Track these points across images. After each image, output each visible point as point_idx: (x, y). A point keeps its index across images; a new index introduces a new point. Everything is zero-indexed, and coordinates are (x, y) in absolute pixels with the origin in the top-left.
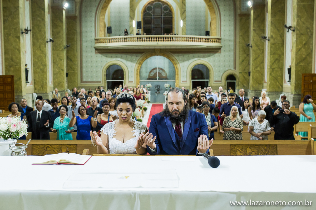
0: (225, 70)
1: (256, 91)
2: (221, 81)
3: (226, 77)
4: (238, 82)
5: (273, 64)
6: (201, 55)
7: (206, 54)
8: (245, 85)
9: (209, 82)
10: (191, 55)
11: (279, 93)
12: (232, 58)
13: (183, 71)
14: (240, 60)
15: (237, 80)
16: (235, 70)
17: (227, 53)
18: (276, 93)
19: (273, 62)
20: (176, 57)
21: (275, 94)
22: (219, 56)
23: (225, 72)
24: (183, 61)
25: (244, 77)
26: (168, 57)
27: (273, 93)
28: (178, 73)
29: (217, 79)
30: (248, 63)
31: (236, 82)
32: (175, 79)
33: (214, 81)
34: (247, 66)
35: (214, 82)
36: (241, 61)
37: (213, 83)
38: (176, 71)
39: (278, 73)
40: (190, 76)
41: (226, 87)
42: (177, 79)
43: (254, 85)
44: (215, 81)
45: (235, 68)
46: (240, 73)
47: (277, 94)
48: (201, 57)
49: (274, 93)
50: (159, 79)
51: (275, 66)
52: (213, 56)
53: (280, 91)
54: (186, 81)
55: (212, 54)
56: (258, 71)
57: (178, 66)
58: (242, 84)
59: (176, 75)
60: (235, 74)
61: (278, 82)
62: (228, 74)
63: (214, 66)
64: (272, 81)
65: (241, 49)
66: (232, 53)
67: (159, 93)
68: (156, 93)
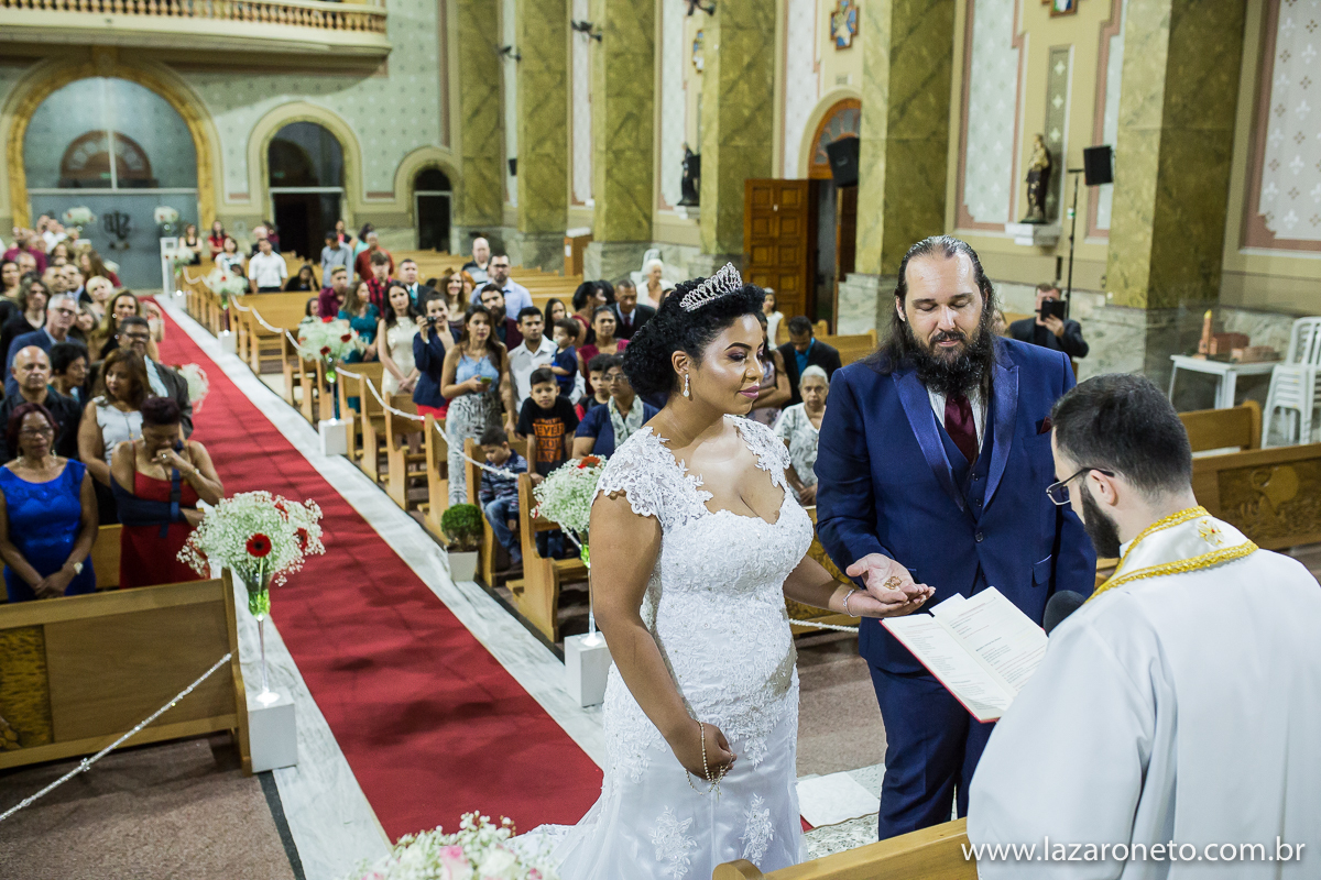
0: (408, 150)
1: (543, 237)
2: (392, 195)
3: (411, 178)
4: (462, 197)
5: (617, 133)
6: (306, 81)
7: (327, 81)
8: (488, 210)
9: (346, 197)
10: (262, 82)
11: (640, 246)
12: (434, 101)
13: (231, 152)
14: (465, 106)
15: (456, 189)
16: (446, 149)
17: (412, 78)
18: (631, 246)
19: (617, 127)
20: (197, 90)
21: (627, 249)
22: (382, 88)
23: (407, 155)
24: (229, 107)
25: (483, 178)
26: (158, 88)
27: (618, 247)
28: (209, 160)
29: (376, 186)
30: (494, 120)
31: (454, 196)
32: (195, 185)
33: (364, 195)
34: (492, 134)
35: (366, 199)
36: (468, 111)
37: (362, 203)
38: (200, 148)
39: (634, 169)
40: (262, 173)
41: (413, 218)
42: (206, 186)
43: (534, 214)
44: (370, 195)
45: (447, 141)
46: (466, 159)
47: (635, 251)
48: (304, 92)
49: (625, 246)
50: (120, 185)
51: (625, 141)
52: (354, 90)
53: (643, 238)
54: (247, 196)
55: (350, 80)
56: (548, 155)
57: (206, 126)
58: (477, 206)
59: (201, 171)
60: (448, 166)
61: (636, 203)
62: (420, 167)
63: (362, 131)
64: (617, 201)
65: (468, 64)
66: (433, 79)
67: (127, 247)
68: (112, 246)
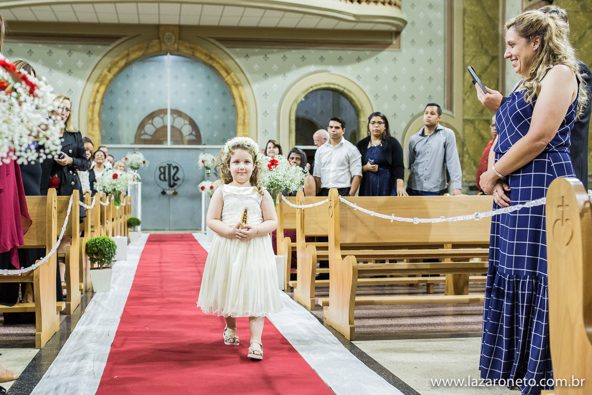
6: (331, 53)
7: (349, 53)
10: (294, 54)
12: (440, 70)
13: (266, 113)
16: (449, 113)
17: (422, 51)
22: (395, 59)
24: (266, 76)
28: (246, 121)
38: (240, 110)
40: (290, 132)
45: (450, 106)
46: (466, 121)
48: (329, 63)
50: (173, 142)
52: (372, 60)
57: (246, 92)
59: (240, 129)
65: (472, 37)
66: (440, 51)
67: (175, 193)
68: (164, 193)
